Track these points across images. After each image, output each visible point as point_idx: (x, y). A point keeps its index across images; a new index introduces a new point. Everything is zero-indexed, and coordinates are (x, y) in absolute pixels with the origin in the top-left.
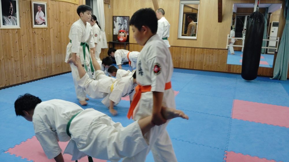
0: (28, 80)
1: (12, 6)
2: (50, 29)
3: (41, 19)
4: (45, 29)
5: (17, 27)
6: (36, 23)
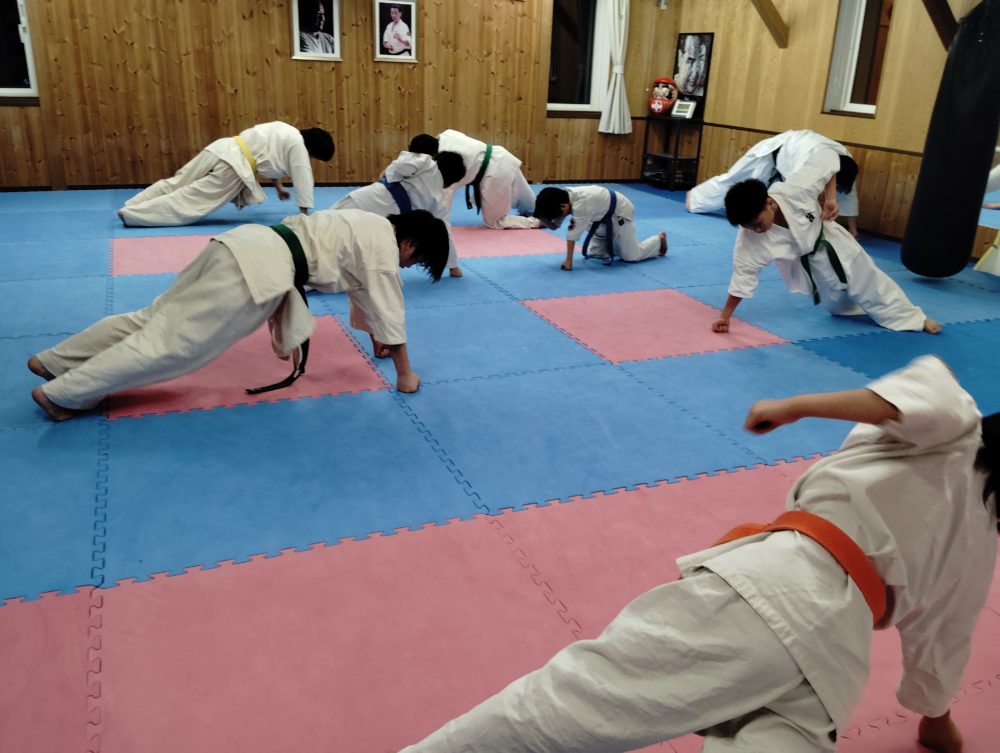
4: (411, 67)
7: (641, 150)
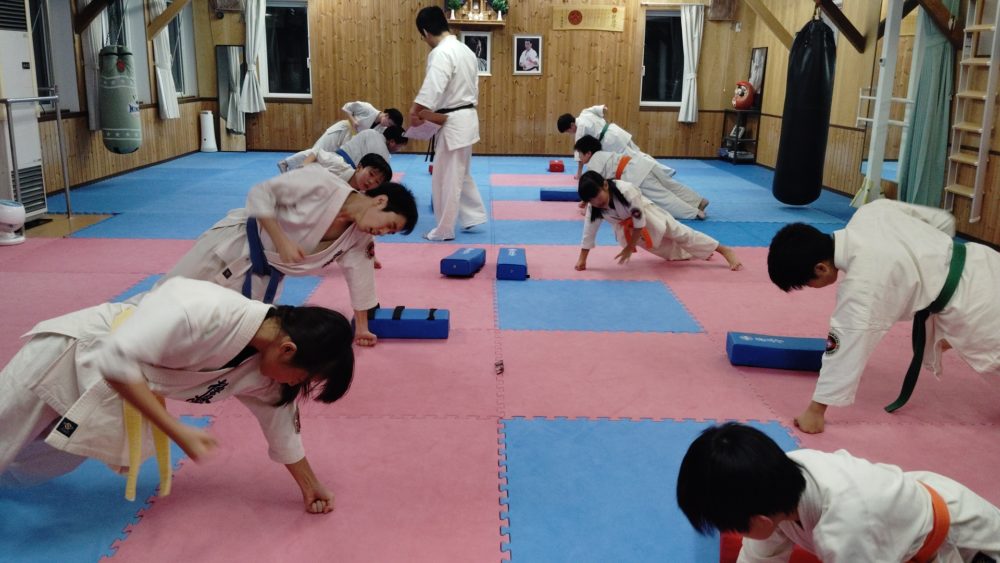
0: (497, 152)
1: (480, 45)
2: (548, 77)
3: (531, 61)
4: (538, 77)
5: (487, 74)
6: (520, 68)
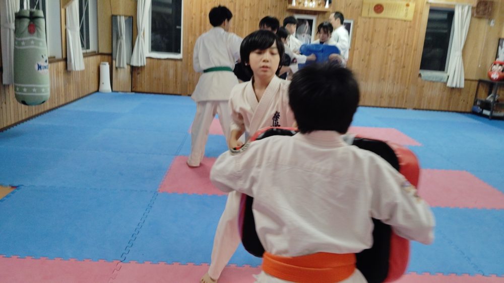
1: (308, 25)
2: (355, 50)
7: (474, 97)
